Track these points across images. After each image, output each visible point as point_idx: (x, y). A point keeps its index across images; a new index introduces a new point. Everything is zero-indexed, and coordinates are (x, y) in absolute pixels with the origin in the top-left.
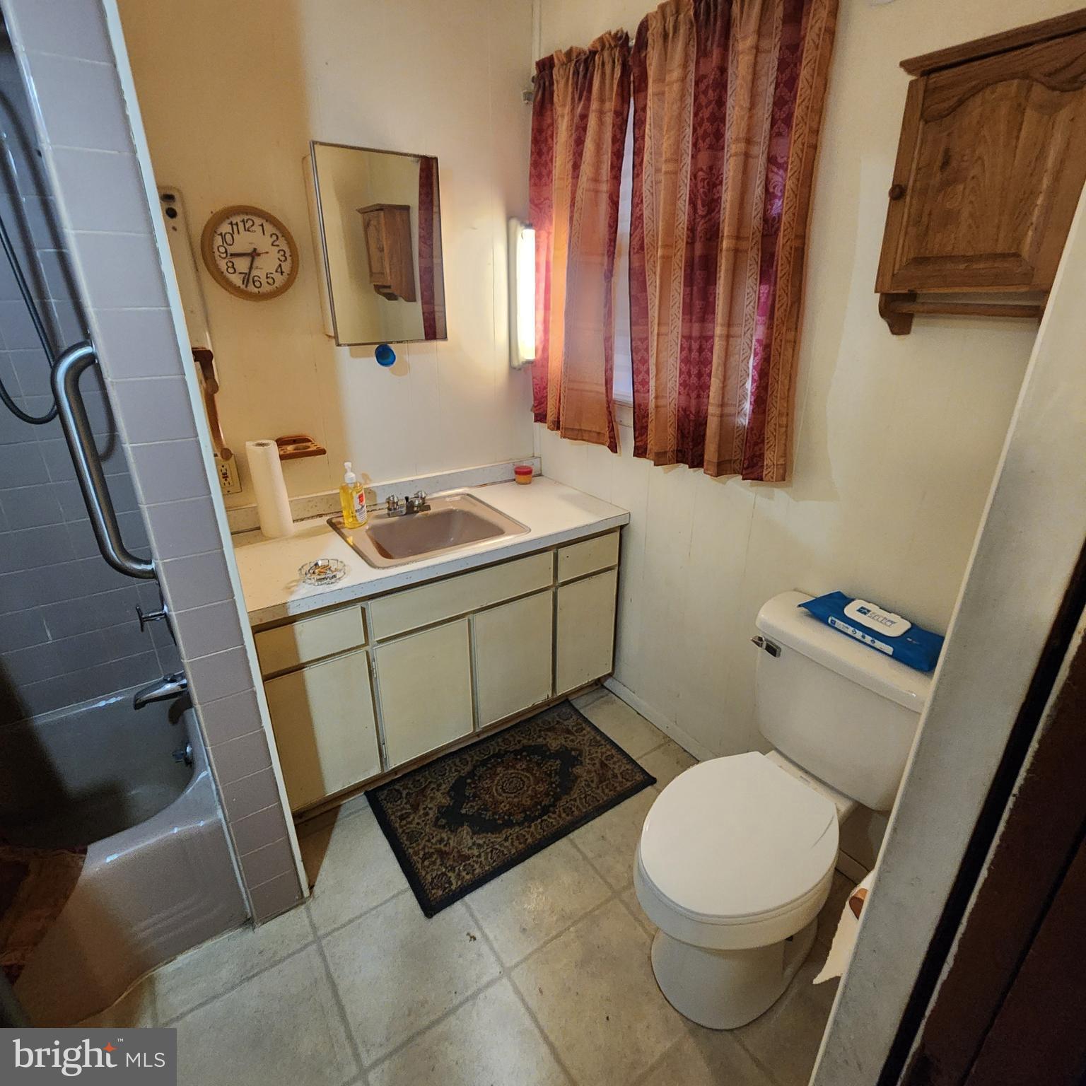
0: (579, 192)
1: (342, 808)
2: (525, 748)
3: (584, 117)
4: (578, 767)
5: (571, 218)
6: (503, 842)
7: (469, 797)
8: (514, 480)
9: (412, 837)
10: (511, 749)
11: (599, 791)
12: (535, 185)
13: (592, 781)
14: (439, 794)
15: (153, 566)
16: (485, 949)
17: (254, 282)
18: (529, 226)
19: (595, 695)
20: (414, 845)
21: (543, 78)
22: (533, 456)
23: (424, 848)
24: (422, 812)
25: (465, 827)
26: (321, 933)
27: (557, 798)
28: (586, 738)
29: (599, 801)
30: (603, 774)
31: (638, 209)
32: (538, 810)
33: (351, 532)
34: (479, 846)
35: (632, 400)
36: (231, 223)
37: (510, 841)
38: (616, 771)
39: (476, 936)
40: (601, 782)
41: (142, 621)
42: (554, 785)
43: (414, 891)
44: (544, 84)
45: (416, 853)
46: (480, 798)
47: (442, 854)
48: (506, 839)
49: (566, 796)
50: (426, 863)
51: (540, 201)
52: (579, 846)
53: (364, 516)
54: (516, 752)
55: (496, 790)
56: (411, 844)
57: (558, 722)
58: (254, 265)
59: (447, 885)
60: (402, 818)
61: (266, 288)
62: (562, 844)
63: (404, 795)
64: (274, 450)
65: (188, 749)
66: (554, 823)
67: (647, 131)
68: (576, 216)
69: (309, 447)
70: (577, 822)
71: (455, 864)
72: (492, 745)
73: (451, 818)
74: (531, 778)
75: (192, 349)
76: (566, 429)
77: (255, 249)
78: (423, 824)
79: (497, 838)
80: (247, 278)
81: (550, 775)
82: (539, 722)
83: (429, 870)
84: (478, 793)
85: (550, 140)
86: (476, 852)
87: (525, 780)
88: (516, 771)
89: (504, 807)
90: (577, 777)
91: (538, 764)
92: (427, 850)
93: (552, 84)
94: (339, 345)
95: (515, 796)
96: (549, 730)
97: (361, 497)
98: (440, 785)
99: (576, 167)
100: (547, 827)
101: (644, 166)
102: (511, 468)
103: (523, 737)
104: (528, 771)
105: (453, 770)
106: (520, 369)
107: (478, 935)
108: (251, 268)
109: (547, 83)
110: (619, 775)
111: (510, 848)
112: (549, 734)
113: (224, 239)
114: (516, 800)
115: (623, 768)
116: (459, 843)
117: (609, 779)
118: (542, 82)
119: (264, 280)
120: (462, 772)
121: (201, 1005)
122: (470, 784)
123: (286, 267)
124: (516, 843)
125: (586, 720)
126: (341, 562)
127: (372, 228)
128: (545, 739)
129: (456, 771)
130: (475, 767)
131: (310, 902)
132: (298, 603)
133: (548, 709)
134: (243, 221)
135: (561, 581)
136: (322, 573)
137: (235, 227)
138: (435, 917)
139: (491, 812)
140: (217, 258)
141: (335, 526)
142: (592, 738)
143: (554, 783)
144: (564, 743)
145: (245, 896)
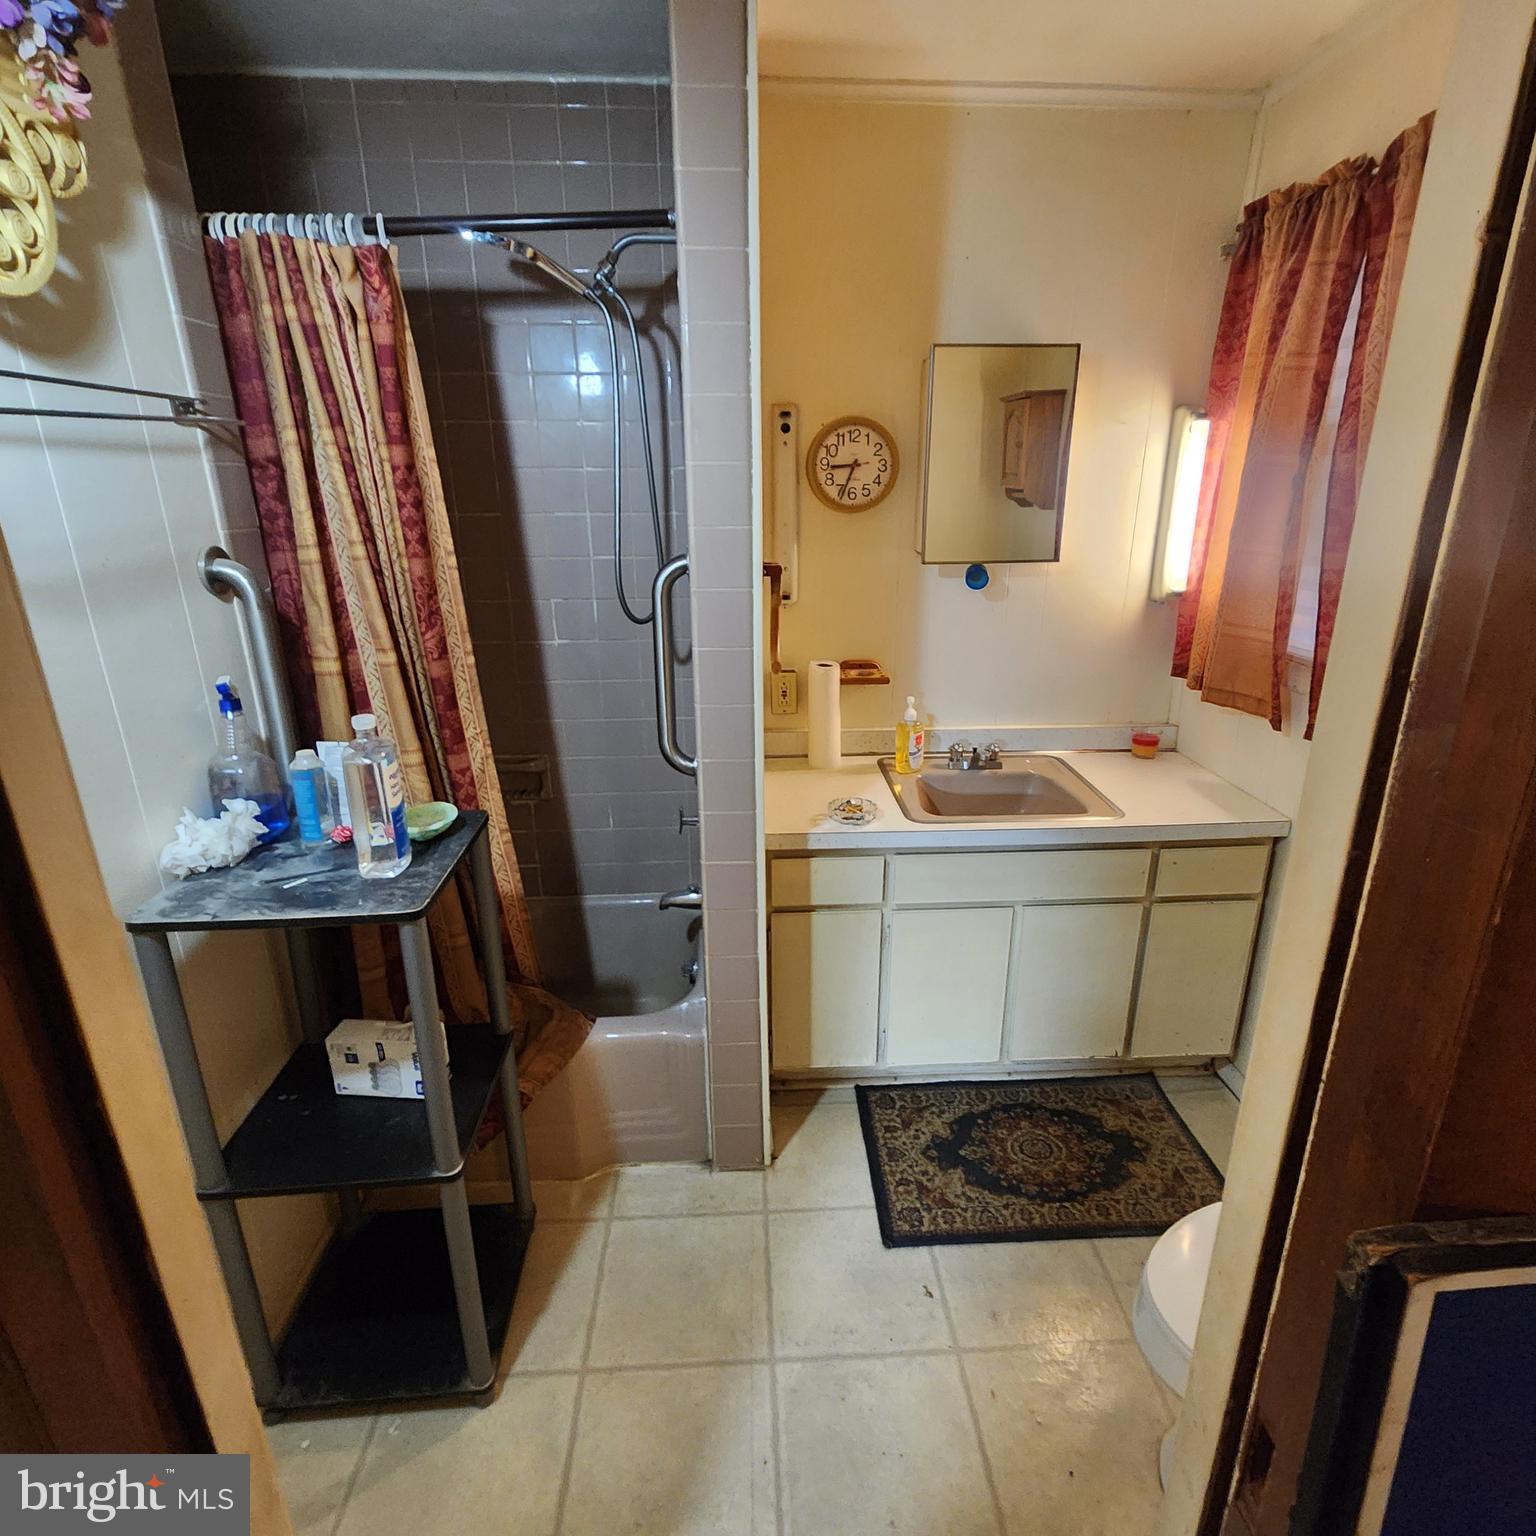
0: (1274, 371)
1: (827, 1094)
2: (1068, 1112)
3: (1296, 273)
4: (1137, 1163)
5: (1258, 406)
6: (1004, 1209)
7: (973, 1140)
8: (1129, 751)
9: (893, 1155)
10: (1049, 1106)
11: (1158, 1205)
12: (1220, 362)
13: (1153, 1189)
14: (938, 1122)
15: (695, 764)
16: (940, 1313)
17: (849, 494)
18: (1202, 416)
19: (1200, 1083)
20: (893, 1164)
21: (1251, 225)
22: (1167, 723)
23: (902, 1172)
24: (912, 1132)
25: (959, 1170)
26: (771, 1207)
27: (1093, 1188)
28: (1163, 1132)
29: (1153, 1217)
30: (1173, 1186)
31: (1354, 391)
32: (1062, 1191)
33: (900, 777)
34: (969, 1199)
35: (1313, 656)
36: (838, 435)
37: (1010, 1211)
38: (1196, 1192)
39: (933, 1294)
40: (1165, 1195)
41: (682, 823)
42: (1094, 1172)
43: (878, 1211)
44: (1252, 232)
45: (893, 1174)
46: (988, 1147)
47: (921, 1187)
48: (1006, 1207)
49: (1106, 1192)
50: (901, 1189)
51: (1224, 383)
52: (1105, 1260)
53: (917, 762)
54: (1054, 1112)
55: (1012, 1146)
56: (890, 1161)
57: (1128, 1097)
58: (853, 476)
59: (917, 1223)
60: (887, 1129)
61: (860, 500)
62: (1081, 1246)
63: (897, 1106)
64: (836, 672)
65: (695, 967)
66: (1077, 1216)
67: (1381, 286)
68: (1265, 402)
69: (873, 674)
70: (1112, 1230)
71: (933, 1206)
72: (1023, 1091)
73: (945, 1153)
74: (1064, 1149)
75: (764, 563)
76: (1210, 689)
77: (856, 461)
78: (910, 1146)
79: (996, 1201)
80: (843, 490)
81: (1092, 1158)
82: (1100, 1088)
83: (901, 1198)
84: (988, 1140)
85: (1248, 303)
86: (963, 1203)
87: (1055, 1149)
88: (1046, 1134)
89: (1015, 1170)
90: (1130, 1176)
91: (1079, 1136)
92: (905, 1175)
93: (1261, 232)
94: (924, 563)
95: (1035, 1163)
96: (1110, 1102)
97: (918, 739)
98: (943, 1112)
99: (1274, 338)
100: (1066, 1216)
101: (1371, 332)
102: (1129, 734)
103: (1070, 1098)
104: (1063, 1141)
105: (964, 1101)
106: (1163, 603)
107: (936, 1293)
108: (849, 479)
109: (1255, 232)
110: (1197, 1198)
111: (1010, 1219)
112: (1109, 1107)
113: (828, 451)
114: (1035, 1168)
115: (1208, 1191)
116: (947, 1185)
117: (1179, 1197)
118: (1250, 229)
119: (859, 492)
120: (976, 1108)
121: (650, 1217)
122: (979, 1125)
123: (885, 478)
124: (1018, 1217)
125: (1171, 1110)
126: (875, 805)
127: (1014, 420)
128: (1101, 1111)
129: (968, 1103)
130: (993, 1109)
131: (769, 1172)
132: (818, 837)
133: (1118, 1076)
134: (850, 432)
135: (1158, 894)
136: (851, 812)
137: (841, 438)
138: (894, 1250)
139: (996, 1168)
140: (818, 469)
141: (883, 767)
142: (1173, 1135)
143: (1094, 1169)
144: (1128, 1128)
145: (710, 1132)
